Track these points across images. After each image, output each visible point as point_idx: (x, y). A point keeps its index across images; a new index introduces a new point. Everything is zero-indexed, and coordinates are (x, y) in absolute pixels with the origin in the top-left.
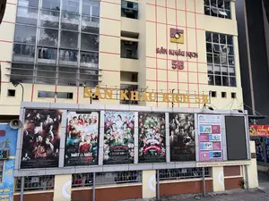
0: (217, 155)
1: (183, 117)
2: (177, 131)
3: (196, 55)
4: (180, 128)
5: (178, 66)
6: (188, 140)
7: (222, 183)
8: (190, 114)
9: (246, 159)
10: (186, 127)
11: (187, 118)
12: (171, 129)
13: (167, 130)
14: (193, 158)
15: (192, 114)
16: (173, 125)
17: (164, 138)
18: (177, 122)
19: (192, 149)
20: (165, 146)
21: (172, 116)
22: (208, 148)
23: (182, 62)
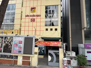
0: (20, 52)
1: (9, 38)
2: (6, 42)
3: (40, 16)
4: (7, 42)
5: (33, 20)
6: (9, 46)
7: (21, 62)
8: (11, 37)
9: (31, 54)
10: (10, 41)
11: (10, 38)
12: (5, 42)
13: (3, 42)
14: (10, 52)
15: (12, 37)
16: (5, 41)
17: (2, 45)
18: (7, 40)
19: (10, 49)
20: (2, 47)
21: (5, 38)
22: (17, 49)
23: (34, 19)
